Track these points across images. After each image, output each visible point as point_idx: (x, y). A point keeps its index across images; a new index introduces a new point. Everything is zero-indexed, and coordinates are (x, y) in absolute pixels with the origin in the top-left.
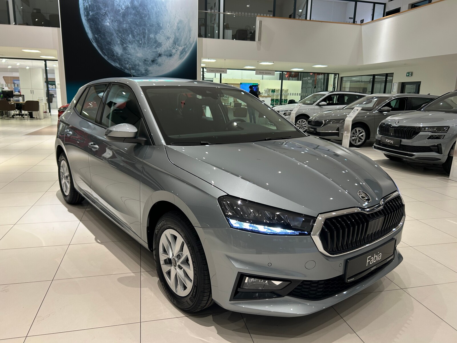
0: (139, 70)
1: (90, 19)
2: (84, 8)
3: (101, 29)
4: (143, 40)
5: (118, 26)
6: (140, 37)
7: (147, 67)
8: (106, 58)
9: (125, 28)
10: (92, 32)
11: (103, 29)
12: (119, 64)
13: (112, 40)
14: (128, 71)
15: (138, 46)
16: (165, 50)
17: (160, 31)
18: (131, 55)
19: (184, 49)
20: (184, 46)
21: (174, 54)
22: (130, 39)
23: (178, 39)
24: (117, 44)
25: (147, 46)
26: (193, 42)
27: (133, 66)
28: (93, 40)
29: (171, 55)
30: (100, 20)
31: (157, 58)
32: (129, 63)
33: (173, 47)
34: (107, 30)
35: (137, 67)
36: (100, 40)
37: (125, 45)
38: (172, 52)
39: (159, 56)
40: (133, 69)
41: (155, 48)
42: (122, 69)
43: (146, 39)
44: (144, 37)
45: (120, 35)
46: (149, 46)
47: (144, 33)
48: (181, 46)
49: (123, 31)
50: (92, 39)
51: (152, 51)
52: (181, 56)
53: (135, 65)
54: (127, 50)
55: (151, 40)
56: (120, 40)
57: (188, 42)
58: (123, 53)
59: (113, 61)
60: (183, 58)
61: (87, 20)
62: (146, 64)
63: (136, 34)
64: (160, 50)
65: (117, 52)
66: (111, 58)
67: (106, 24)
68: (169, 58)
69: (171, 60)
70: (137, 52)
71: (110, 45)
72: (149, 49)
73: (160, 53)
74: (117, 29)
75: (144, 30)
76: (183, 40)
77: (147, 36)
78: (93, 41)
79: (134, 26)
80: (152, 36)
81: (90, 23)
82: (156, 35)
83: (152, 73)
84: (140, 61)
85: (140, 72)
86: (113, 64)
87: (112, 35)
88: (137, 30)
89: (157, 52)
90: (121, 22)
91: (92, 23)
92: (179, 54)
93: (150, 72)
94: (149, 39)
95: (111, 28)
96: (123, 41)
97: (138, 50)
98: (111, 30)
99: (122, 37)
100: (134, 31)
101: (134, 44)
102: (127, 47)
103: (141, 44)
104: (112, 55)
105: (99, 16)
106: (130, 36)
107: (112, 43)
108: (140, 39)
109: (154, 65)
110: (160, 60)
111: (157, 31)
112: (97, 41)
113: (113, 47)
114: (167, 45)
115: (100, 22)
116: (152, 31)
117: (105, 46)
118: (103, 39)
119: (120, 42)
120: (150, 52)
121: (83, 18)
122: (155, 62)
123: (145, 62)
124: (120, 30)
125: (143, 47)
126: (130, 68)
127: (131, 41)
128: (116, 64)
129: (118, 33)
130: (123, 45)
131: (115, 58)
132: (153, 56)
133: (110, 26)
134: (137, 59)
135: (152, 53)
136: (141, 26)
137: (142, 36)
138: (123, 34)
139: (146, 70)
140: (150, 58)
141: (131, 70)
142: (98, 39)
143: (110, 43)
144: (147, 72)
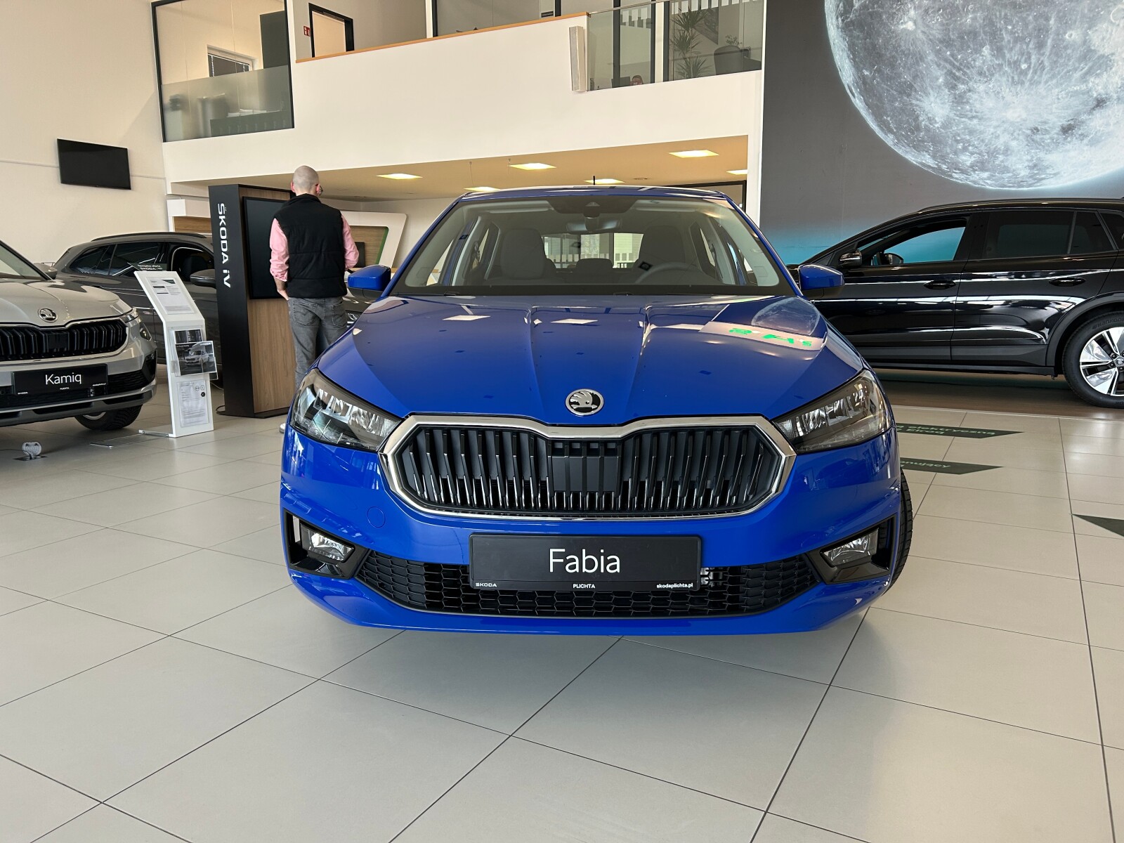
0: (1005, 166)
1: (852, 21)
3: (886, 49)
4: (1034, 59)
5: (946, 28)
6: (1025, 47)
7: (1041, 155)
8: (889, 140)
9: (970, 26)
10: (855, 61)
11: (890, 47)
12: (934, 157)
13: (917, 75)
14: (963, 176)
15: (1013, 82)
17: (1109, 12)
18: (980, 119)
22: (983, 63)
24: (932, 88)
25: (1048, 76)
27: (986, 157)
28: (853, 88)
30: (884, 17)
31: (1084, 117)
32: (970, 148)
34: (903, 48)
35: (1001, 157)
36: (877, 82)
37: (962, 87)
39: (1093, 109)
40: (981, 166)
41: (1084, 79)
42: (944, 172)
43: (1047, 53)
44: (1040, 46)
45: (948, 53)
46: (1059, 73)
47: (1041, 31)
49: (963, 38)
50: (851, 85)
51: (1067, 94)
53: (993, 153)
54: (968, 102)
55: (1069, 51)
56: (945, 71)
58: (952, 115)
59: (914, 147)
61: (842, 28)
62: (1037, 142)
63: (1009, 41)
64: (1099, 85)
65: (930, 115)
66: (907, 137)
67: (904, 26)
70: (1007, 106)
71: (909, 95)
72: (1057, 86)
73: (1100, 94)
74: (940, 37)
75: (1042, 21)
77: (1053, 40)
78: (854, 91)
79: (1003, 14)
80: (1073, 37)
81: (850, 36)
82: (1090, 28)
83: (1055, 174)
84: (1015, 134)
85: (1010, 174)
86: (912, 157)
87: (920, 58)
88: (1013, 28)
89: (1088, 92)
90: (957, 7)
91: (856, 33)
93: (1048, 171)
94: (1060, 49)
95: (921, 36)
96: (957, 74)
97: (1009, 97)
98: (919, 43)
99: (956, 60)
100: (1003, 32)
101: (997, 76)
102: (970, 91)
103: (1024, 73)
104: (912, 129)
105: (882, 6)
106: (986, 50)
107: (915, 86)
108: (1022, 54)
109: (1069, 142)
110: (1097, 122)
111: (1098, 13)
112: (866, 88)
113: (917, 100)
115: (885, 24)
116: (1074, 18)
117: (894, 100)
118: (889, 78)
119: (946, 79)
120: (1058, 99)
121: (832, 24)
122: (1077, 132)
123: (1034, 137)
124: (950, 39)
125: (1031, 84)
126: (972, 166)
127: (988, 70)
128: (924, 155)
129: (940, 50)
130: (954, 87)
131: (923, 138)
132: (1070, 112)
133: (915, 31)
134: (1002, 128)
135: (1066, 100)
136: (1030, 8)
137: (1032, 42)
138: (959, 51)
139: (1035, 166)
140: (1056, 120)
141: (974, 171)
142: (872, 82)
143: (911, 86)
144: (1036, 174)
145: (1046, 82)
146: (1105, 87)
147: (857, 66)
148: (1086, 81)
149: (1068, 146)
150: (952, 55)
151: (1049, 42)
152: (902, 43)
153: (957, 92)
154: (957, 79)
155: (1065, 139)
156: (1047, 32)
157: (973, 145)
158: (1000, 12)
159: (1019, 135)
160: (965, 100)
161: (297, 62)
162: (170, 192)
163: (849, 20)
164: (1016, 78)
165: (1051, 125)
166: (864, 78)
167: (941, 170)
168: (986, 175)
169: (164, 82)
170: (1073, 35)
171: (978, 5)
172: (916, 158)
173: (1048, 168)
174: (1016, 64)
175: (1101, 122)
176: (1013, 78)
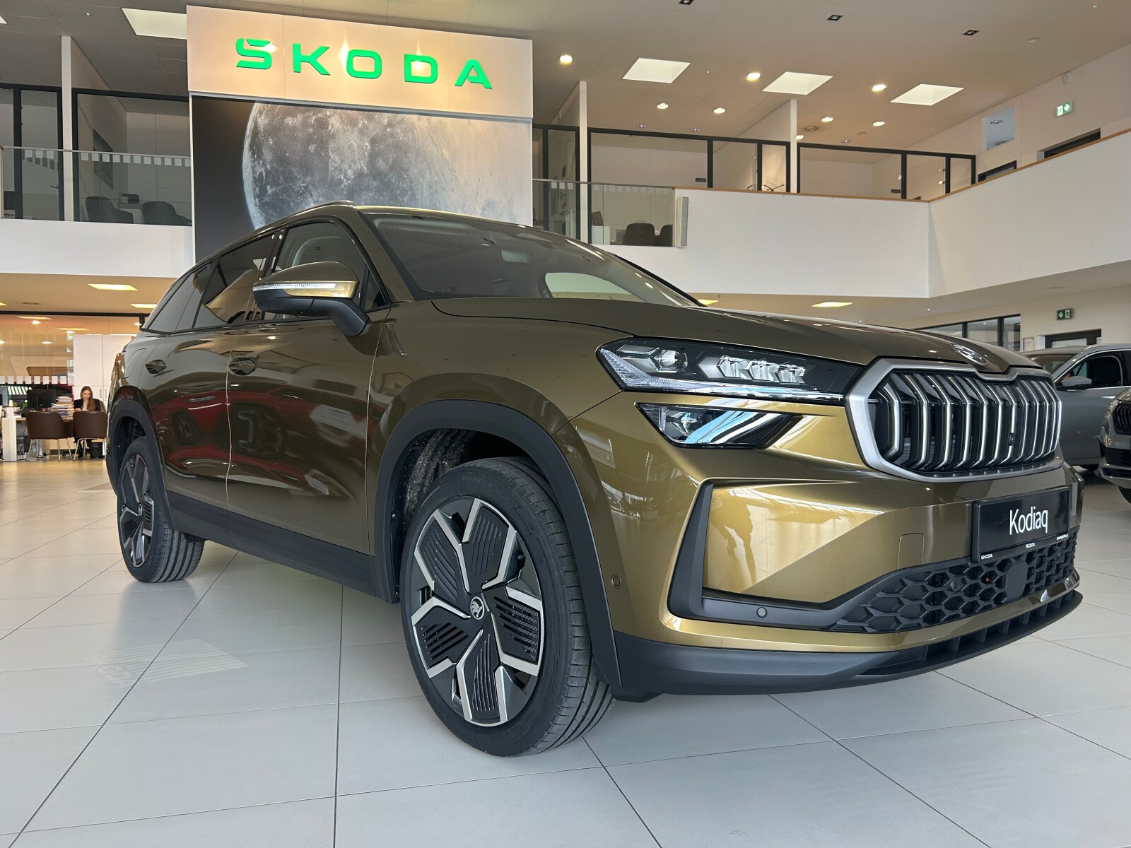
2: (254, 177)
61: (260, 206)
81: (266, 213)
121: (251, 202)
163: (264, 201)
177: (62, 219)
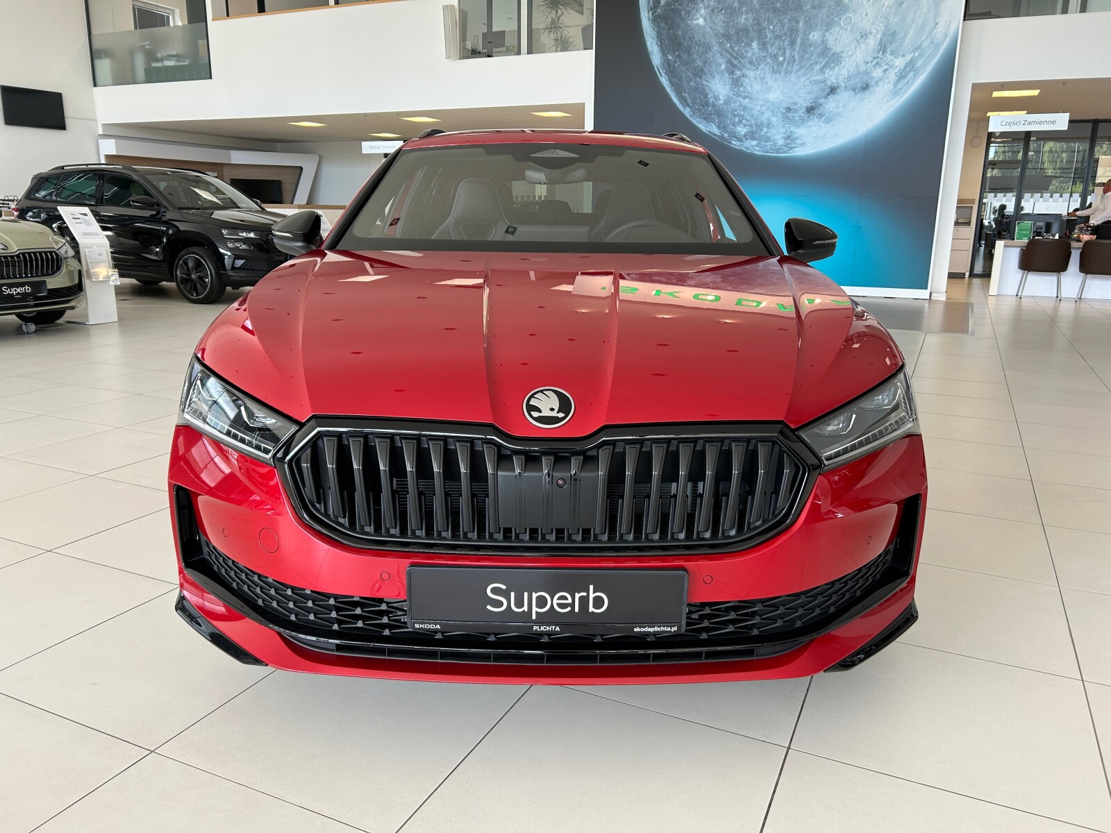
0: (768, 137)
1: (659, 14)
3: (684, 39)
4: (788, 53)
5: (726, 25)
6: (782, 43)
7: (793, 129)
8: (687, 112)
9: (744, 24)
10: (662, 48)
11: (687, 38)
12: (718, 127)
13: (707, 62)
14: (739, 143)
15: (773, 71)
16: (849, 72)
17: (840, 19)
18: (751, 99)
19: (911, 63)
20: (912, 55)
21: (877, 82)
22: (753, 54)
23: (894, 34)
24: (717, 73)
25: (798, 67)
26: (946, 36)
27: (755, 129)
28: (660, 69)
29: (866, 87)
30: (683, 13)
31: (821, 101)
32: (744, 121)
33: (874, 63)
34: (697, 39)
35: (765, 130)
36: (678, 65)
37: (738, 73)
38: (872, 78)
39: (828, 94)
40: (751, 135)
41: (822, 71)
42: (725, 140)
43: (797, 49)
44: (793, 43)
45: (728, 45)
46: (805, 66)
47: (793, 31)
48: (903, 56)
49: (739, 34)
50: (659, 66)
51: (810, 82)
52: (900, 85)
53: (760, 126)
54: (742, 85)
55: (812, 49)
56: (726, 59)
57: (927, 38)
58: (731, 95)
59: (704, 119)
60: (905, 92)
61: (653, 20)
62: (790, 119)
63: (771, 38)
64: (834, 75)
65: (716, 94)
66: (700, 110)
67: (695, 22)
68: (859, 95)
69: (864, 101)
70: (769, 90)
71: (701, 77)
72: (803, 76)
73: (833, 83)
74: (722, 31)
75: (794, 23)
76: (910, 35)
77: (801, 39)
78: (661, 71)
79: (767, 16)
80: (815, 37)
81: (658, 27)
82: (827, 31)
83: (802, 144)
84: (775, 112)
85: (771, 143)
86: (703, 126)
87: (708, 48)
88: (774, 28)
89: (825, 81)
90: (735, 9)
91: (662, 25)
92: (892, 82)
93: (798, 142)
94: (806, 45)
96: (735, 62)
97: (770, 83)
98: (707, 36)
99: (734, 50)
100: (767, 31)
101: (762, 65)
102: (743, 76)
103: (781, 64)
104: (703, 104)
105: (681, 4)
106: (755, 45)
107: (705, 70)
108: (780, 49)
109: (812, 120)
110: (830, 105)
111: (833, 18)
112: (670, 70)
113: (707, 81)
114: (856, 56)
115: (683, 19)
116: (816, 22)
117: (689, 80)
118: (686, 63)
119: (727, 66)
120: (804, 86)
121: (645, 16)
122: (817, 112)
123: (788, 115)
124: (729, 33)
125: (786, 73)
126: (745, 136)
127: (756, 60)
128: (711, 126)
129: (722, 42)
130: (732, 73)
131: (711, 111)
132: (812, 96)
133: (704, 26)
134: (765, 107)
135: (810, 87)
136: (786, 13)
137: (787, 40)
138: (736, 44)
139: (789, 137)
140: (803, 102)
141: (747, 139)
142: (675, 66)
143: (702, 70)
144: (789, 144)
145: (796, 72)
146: (837, 78)
147: (663, 51)
148: (824, 73)
149: (811, 123)
150: (731, 47)
151: (799, 39)
152: (696, 36)
153: (735, 77)
154: (735, 66)
155: (809, 117)
156: (797, 32)
157: (746, 119)
158: (765, 15)
159: (777, 112)
160: (740, 84)
161: (213, 20)
162: (101, 132)
163: (657, 14)
164: (775, 68)
165: (799, 106)
166: (668, 61)
167: (724, 137)
168: (754, 143)
169: (94, 32)
170: (815, 36)
171: (749, 8)
172: (706, 127)
173: (797, 139)
174: (775, 57)
175: (833, 105)
176: (773, 67)
177: (519, 53)
